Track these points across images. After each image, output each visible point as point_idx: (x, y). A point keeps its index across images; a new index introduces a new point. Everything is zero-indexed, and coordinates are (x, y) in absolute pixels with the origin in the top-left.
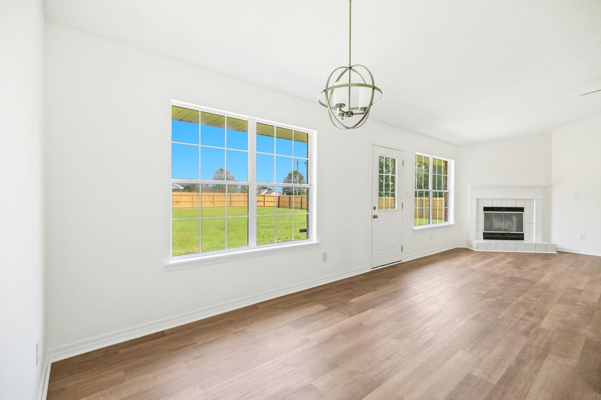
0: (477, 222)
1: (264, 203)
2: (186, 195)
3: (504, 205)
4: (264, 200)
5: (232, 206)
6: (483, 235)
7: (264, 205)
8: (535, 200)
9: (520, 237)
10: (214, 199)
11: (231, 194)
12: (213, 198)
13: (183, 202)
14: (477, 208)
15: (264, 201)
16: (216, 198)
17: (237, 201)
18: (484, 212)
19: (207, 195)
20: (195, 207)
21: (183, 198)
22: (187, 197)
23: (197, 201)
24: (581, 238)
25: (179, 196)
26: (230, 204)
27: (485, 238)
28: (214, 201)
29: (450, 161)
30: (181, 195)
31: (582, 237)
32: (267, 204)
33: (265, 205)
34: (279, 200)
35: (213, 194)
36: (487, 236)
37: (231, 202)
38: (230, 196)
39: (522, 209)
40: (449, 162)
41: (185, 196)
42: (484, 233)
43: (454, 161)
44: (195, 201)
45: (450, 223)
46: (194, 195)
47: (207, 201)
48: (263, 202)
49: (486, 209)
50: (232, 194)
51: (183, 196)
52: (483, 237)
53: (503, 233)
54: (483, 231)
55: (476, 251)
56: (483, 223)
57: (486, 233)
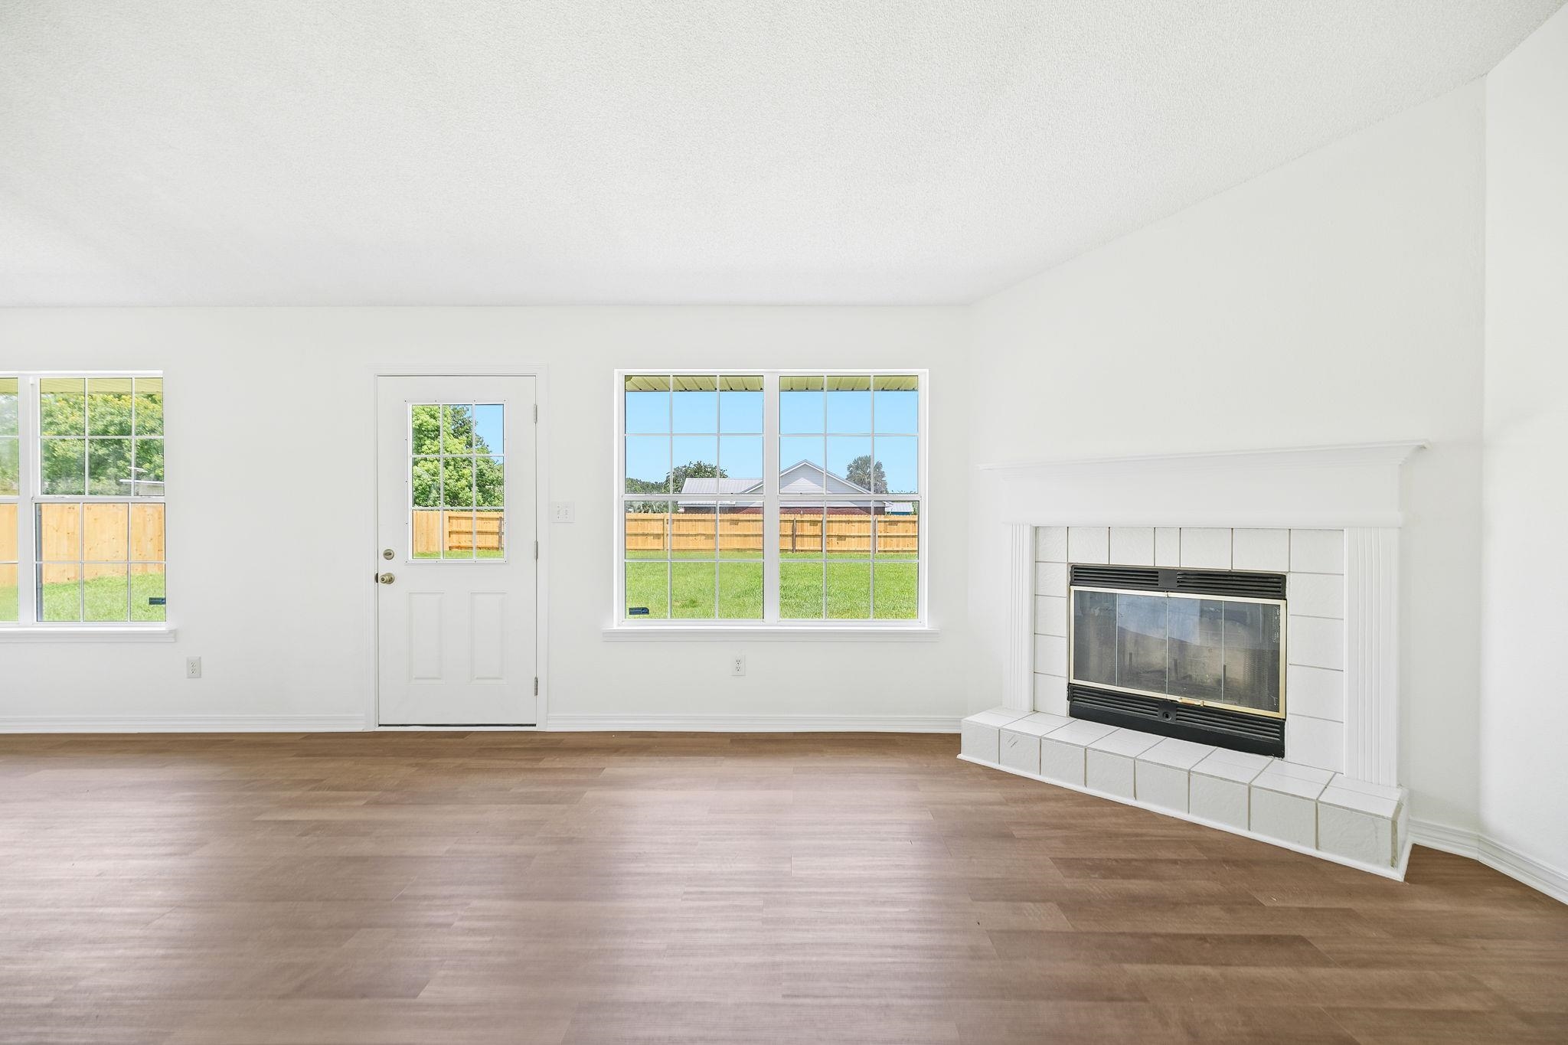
0: (1036, 634)
2: (860, 522)
3: (1169, 559)
6: (1071, 698)
8: (1347, 533)
9: (1263, 737)
13: (854, 537)
14: (1033, 569)
18: (1073, 588)
19: (910, 522)
21: (853, 527)
22: (863, 525)
23: (884, 536)
25: (844, 524)
27: (1078, 713)
30: (849, 522)
36: (1087, 706)
39: (1273, 585)
41: (856, 524)
42: (1072, 688)
43: (927, 372)
47: (909, 536)
49: (1080, 574)
51: (853, 524)
53: (1165, 703)
54: (1066, 675)
55: (959, 756)
56: (1065, 641)
57: (1089, 691)
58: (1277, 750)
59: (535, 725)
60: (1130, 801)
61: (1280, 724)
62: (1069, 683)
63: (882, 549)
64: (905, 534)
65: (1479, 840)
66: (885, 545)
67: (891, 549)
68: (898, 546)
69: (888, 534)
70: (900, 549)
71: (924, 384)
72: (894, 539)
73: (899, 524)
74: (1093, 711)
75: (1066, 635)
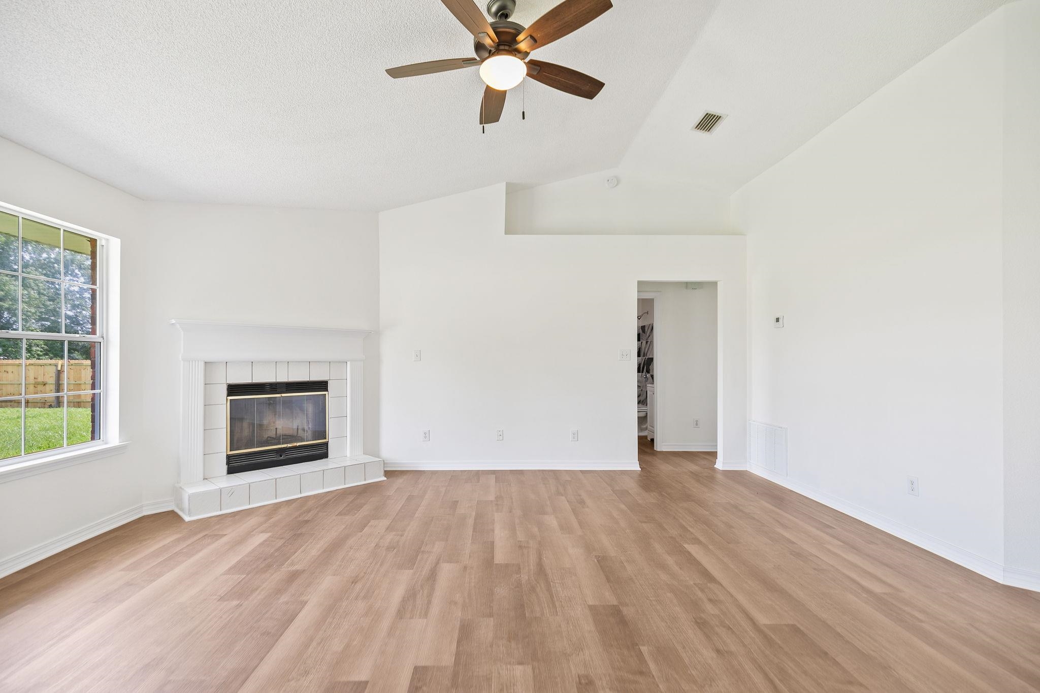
0: (207, 430)
3: (282, 378)
6: (228, 463)
8: (349, 363)
9: (319, 452)
14: (205, 389)
18: (229, 398)
24: (425, 437)
27: (231, 470)
29: (107, 240)
31: (427, 435)
36: (235, 466)
39: (322, 386)
40: (104, 243)
42: (229, 457)
43: (118, 241)
45: (106, 443)
49: (233, 389)
52: (225, 468)
53: (279, 450)
54: (225, 451)
56: (226, 429)
57: (237, 456)
58: (326, 456)
60: (299, 496)
61: (326, 444)
62: (227, 455)
74: (242, 466)
75: (225, 426)
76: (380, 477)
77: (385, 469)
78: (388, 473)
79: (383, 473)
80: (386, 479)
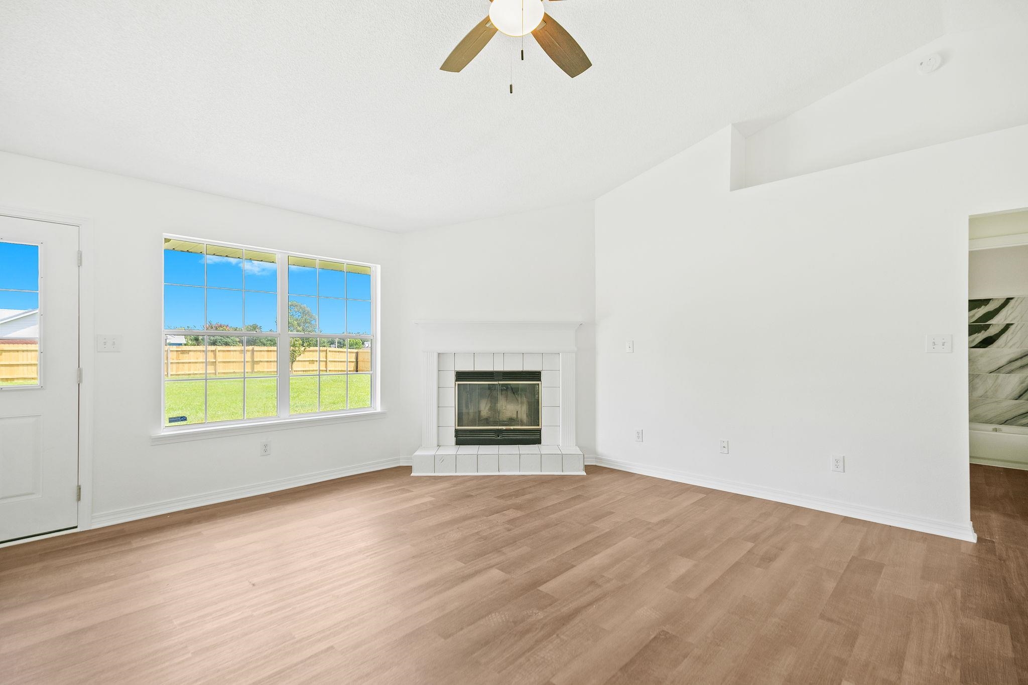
0: (440, 406)
1: (326, 364)
3: (499, 367)
4: (326, 358)
5: (255, 370)
6: (456, 436)
7: (326, 368)
8: (561, 355)
9: (533, 438)
10: (215, 357)
11: (253, 348)
12: (213, 355)
14: (439, 374)
15: (326, 361)
16: (220, 357)
17: (268, 361)
18: (457, 383)
19: (200, 351)
20: (171, 375)
24: (638, 437)
26: (253, 368)
27: (459, 443)
28: (216, 362)
31: (640, 435)
32: (331, 367)
33: (328, 369)
34: (357, 359)
35: (214, 349)
36: (463, 439)
37: (254, 363)
38: (253, 351)
39: (536, 376)
42: (457, 431)
44: (171, 363)
45: (376, 410)
46: (171, 351)
48: (324, 363)
49: (461, 376)
50: (256, 348)
52: (453, 440)
53: (498, 430)
54: (454, 425)
55: (412, 474)
56: (454, 408)
57: (463, 431)
58: (538, 441)
59: (76, 527)
60: (497, 474)
61: (540, 431)
62: (455, 429)
63: (174, 373)
64: (196, 361)
65: (596, 458)
66: (178, 369)
67: (183, 373)
68: (189, 370)
69: (179, 361)
70: (191, 372)
71: (377, 272)
72: (186, 365)
73: (190, 353)
74: (467, 440)
75: (454, 406)
76: (579, 471)
77: (586, 464)
78: (588, 468)
79: (582, 467)
80: (584, 473)
